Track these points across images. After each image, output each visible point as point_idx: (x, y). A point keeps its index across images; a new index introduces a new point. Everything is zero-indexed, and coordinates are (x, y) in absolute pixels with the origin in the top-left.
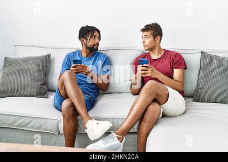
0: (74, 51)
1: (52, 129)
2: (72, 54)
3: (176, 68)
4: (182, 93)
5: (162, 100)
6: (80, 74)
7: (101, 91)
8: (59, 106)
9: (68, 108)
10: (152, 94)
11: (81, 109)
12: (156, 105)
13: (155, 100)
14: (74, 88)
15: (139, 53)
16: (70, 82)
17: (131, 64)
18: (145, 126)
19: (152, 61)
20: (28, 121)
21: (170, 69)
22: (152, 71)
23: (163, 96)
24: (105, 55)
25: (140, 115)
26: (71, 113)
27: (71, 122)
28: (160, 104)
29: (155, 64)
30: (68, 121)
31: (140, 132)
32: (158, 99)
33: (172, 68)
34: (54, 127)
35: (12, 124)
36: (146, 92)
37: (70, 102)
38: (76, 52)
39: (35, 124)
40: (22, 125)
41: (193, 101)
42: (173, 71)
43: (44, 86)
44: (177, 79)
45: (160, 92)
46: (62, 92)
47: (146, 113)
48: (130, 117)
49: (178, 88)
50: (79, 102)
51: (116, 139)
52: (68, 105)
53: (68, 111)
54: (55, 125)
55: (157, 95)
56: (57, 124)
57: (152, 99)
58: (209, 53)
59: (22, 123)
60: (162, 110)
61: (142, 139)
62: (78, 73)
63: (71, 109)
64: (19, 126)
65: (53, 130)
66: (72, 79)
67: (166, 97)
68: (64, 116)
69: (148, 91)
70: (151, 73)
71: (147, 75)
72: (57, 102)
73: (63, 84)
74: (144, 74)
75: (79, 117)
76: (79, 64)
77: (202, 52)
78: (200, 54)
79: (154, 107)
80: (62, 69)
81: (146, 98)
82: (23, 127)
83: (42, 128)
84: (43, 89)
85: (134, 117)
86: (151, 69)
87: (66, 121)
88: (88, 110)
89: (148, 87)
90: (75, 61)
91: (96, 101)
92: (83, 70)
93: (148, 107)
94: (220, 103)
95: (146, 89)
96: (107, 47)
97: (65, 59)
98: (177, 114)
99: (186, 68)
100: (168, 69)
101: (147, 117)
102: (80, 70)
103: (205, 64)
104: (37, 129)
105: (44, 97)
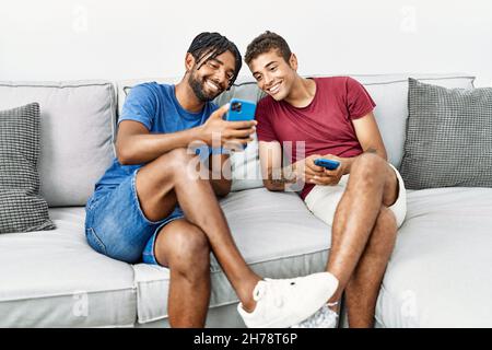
1: (116, 318)
10: (379, 187)
30: (196, 287)
31: (361, 280)
34: (123, 311)
36: (369, 185)
43: (35, 198)
45: (389, 179)
54: (127, 303)
55: (385, 186)
56: (131, 299)
65: (120, 320)
68: (183, 274)
69: (371, 180)
77: (411, 80)
78: (406, 85)
84: (36, 205)
105: (44, 229)
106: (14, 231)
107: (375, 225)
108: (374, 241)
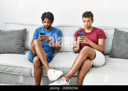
0: (41, 27)
2: (39, 29)
3: (100, 38)
4: (103, 53)
5: (92, 58)
6: (44, 41)
7: (56, 51)
8: (32, 60)
9: (37, 62)
10: (86, 54)
11: (44, 62)
12: (89, 61)
13: (88, 58)
14: (40, 50)
15: (78, 29)
16: (38, 47)
17: (74, 35)
18: (82, 73)
19: (86, 34)
20: (13, 68)
21: (96, 39)
22: (86, 40)
23: (93, 55)
24: (58, 30)
25: (79, 66)
26: (39, 65)
27: (38, 70)
28: (91, 60)
29: (88, 35)
30: (37, 70)
32: (90, 57)
33: (98, 38)
34: (29, 73)
35: (4, 71)
36: (83, 54)
37: (38, 58)
38: (41, 28)
39: (17, 71)
40: (10, 71)
41: (109, 57)
42: (98, 40)
43: (22, 48)
44: (101, 45)
45: (91, 53)
46: (33, 52)
47: (83, 65)
48: (74, 68)
49: (101, 50)
50: (43, 58)
51: (65, 81)
52: (37, 60)
53: (37, 64)
54: (30, 71)
55: (89, 55)
56: (30, 70)
57: (86, 57)
58: (119, 30)
59: (10, 70)
60: (92, 64)
61: (80, 80)
62: (43, 40)
63: (39, 62)
64: (8, 71)
66: (39, 45)
67: (94, 56)
68: (34, 67)
69: (84, 53)
70: (86, 41)
71: (83, 42)
72: (30, 57)
73: (34, 47)
74: (82, 42)
75: (43, 67)
76: (43, 35)
77: (115, 29)
79: (88, 62)
80: (34, 37)
81: (83, 57)
82: (10, 72)
83: (22, 73)
85: (76, 68)
86: (86, 39)
87: (35, 69)
88: (48, 63)
89: (84, 50)
90: (41, 34)
91: (53, 56)
92: (46, 39)
93: (84, 62)
94: (125, 59)
95: (83, 52)
96: (60, 25)
97: (35, 32)
98: (100, 65)
99: (105, 38)
100: (95, 39)
101: (83, 68)
102: (44, 39)
103: (116, 36)
104: (19, 73)
105: (23, 54)
106: (17, 54)
107: (83, 63)
108: (82, 67)
